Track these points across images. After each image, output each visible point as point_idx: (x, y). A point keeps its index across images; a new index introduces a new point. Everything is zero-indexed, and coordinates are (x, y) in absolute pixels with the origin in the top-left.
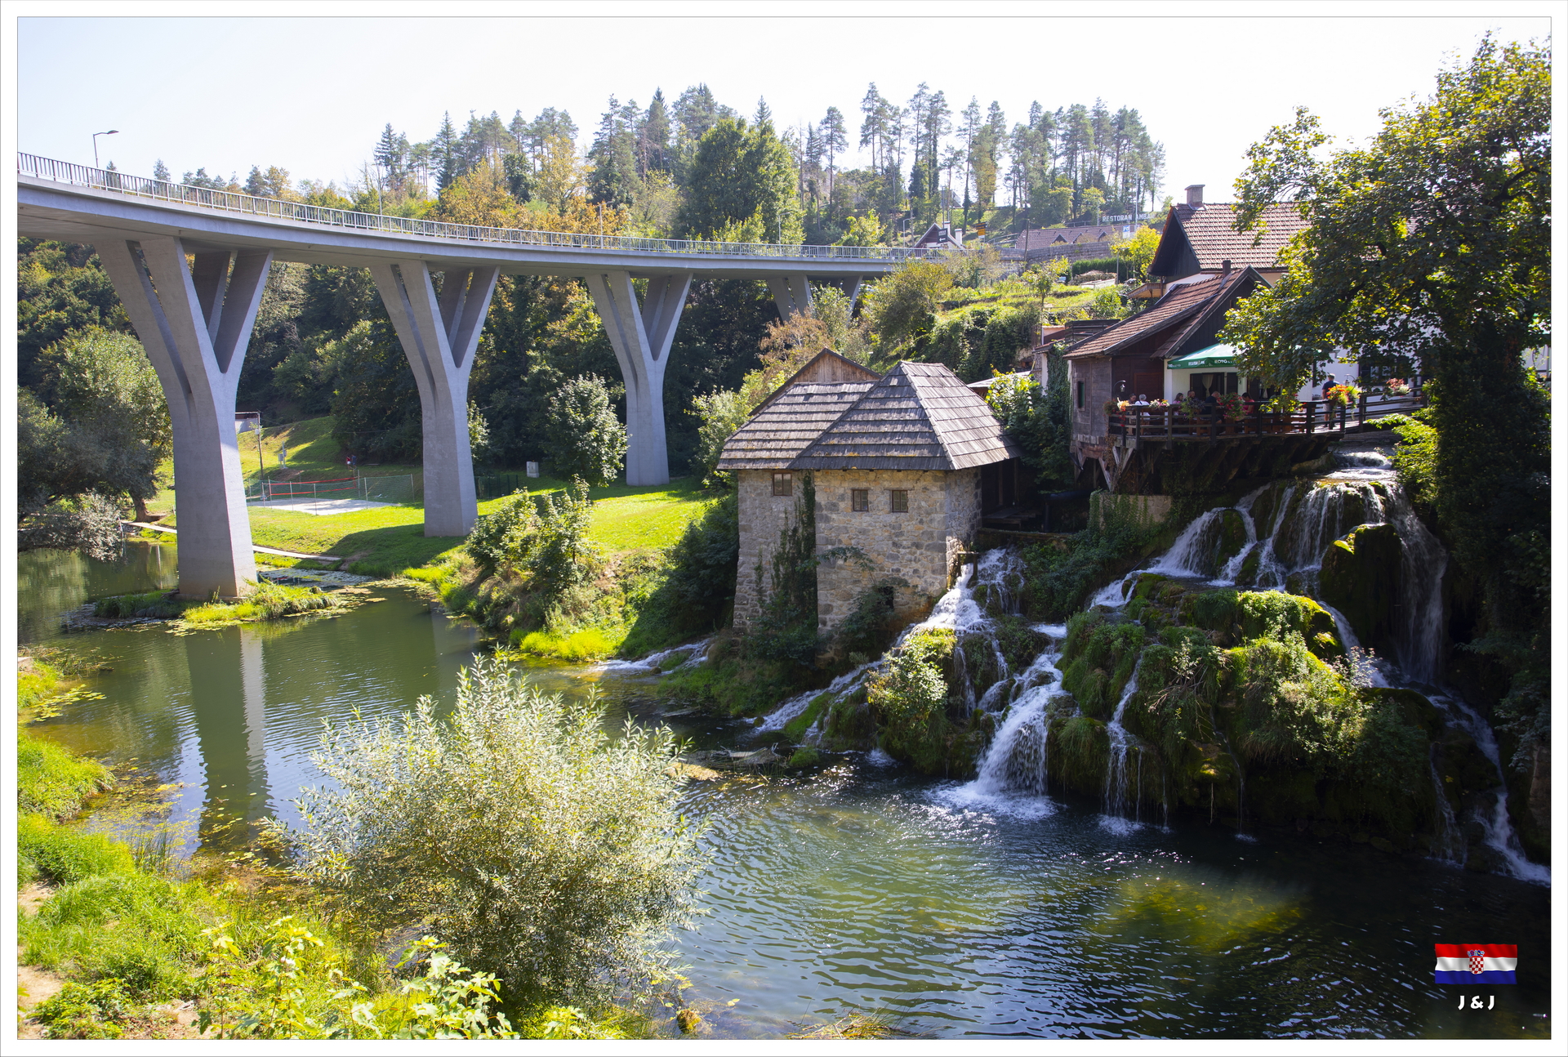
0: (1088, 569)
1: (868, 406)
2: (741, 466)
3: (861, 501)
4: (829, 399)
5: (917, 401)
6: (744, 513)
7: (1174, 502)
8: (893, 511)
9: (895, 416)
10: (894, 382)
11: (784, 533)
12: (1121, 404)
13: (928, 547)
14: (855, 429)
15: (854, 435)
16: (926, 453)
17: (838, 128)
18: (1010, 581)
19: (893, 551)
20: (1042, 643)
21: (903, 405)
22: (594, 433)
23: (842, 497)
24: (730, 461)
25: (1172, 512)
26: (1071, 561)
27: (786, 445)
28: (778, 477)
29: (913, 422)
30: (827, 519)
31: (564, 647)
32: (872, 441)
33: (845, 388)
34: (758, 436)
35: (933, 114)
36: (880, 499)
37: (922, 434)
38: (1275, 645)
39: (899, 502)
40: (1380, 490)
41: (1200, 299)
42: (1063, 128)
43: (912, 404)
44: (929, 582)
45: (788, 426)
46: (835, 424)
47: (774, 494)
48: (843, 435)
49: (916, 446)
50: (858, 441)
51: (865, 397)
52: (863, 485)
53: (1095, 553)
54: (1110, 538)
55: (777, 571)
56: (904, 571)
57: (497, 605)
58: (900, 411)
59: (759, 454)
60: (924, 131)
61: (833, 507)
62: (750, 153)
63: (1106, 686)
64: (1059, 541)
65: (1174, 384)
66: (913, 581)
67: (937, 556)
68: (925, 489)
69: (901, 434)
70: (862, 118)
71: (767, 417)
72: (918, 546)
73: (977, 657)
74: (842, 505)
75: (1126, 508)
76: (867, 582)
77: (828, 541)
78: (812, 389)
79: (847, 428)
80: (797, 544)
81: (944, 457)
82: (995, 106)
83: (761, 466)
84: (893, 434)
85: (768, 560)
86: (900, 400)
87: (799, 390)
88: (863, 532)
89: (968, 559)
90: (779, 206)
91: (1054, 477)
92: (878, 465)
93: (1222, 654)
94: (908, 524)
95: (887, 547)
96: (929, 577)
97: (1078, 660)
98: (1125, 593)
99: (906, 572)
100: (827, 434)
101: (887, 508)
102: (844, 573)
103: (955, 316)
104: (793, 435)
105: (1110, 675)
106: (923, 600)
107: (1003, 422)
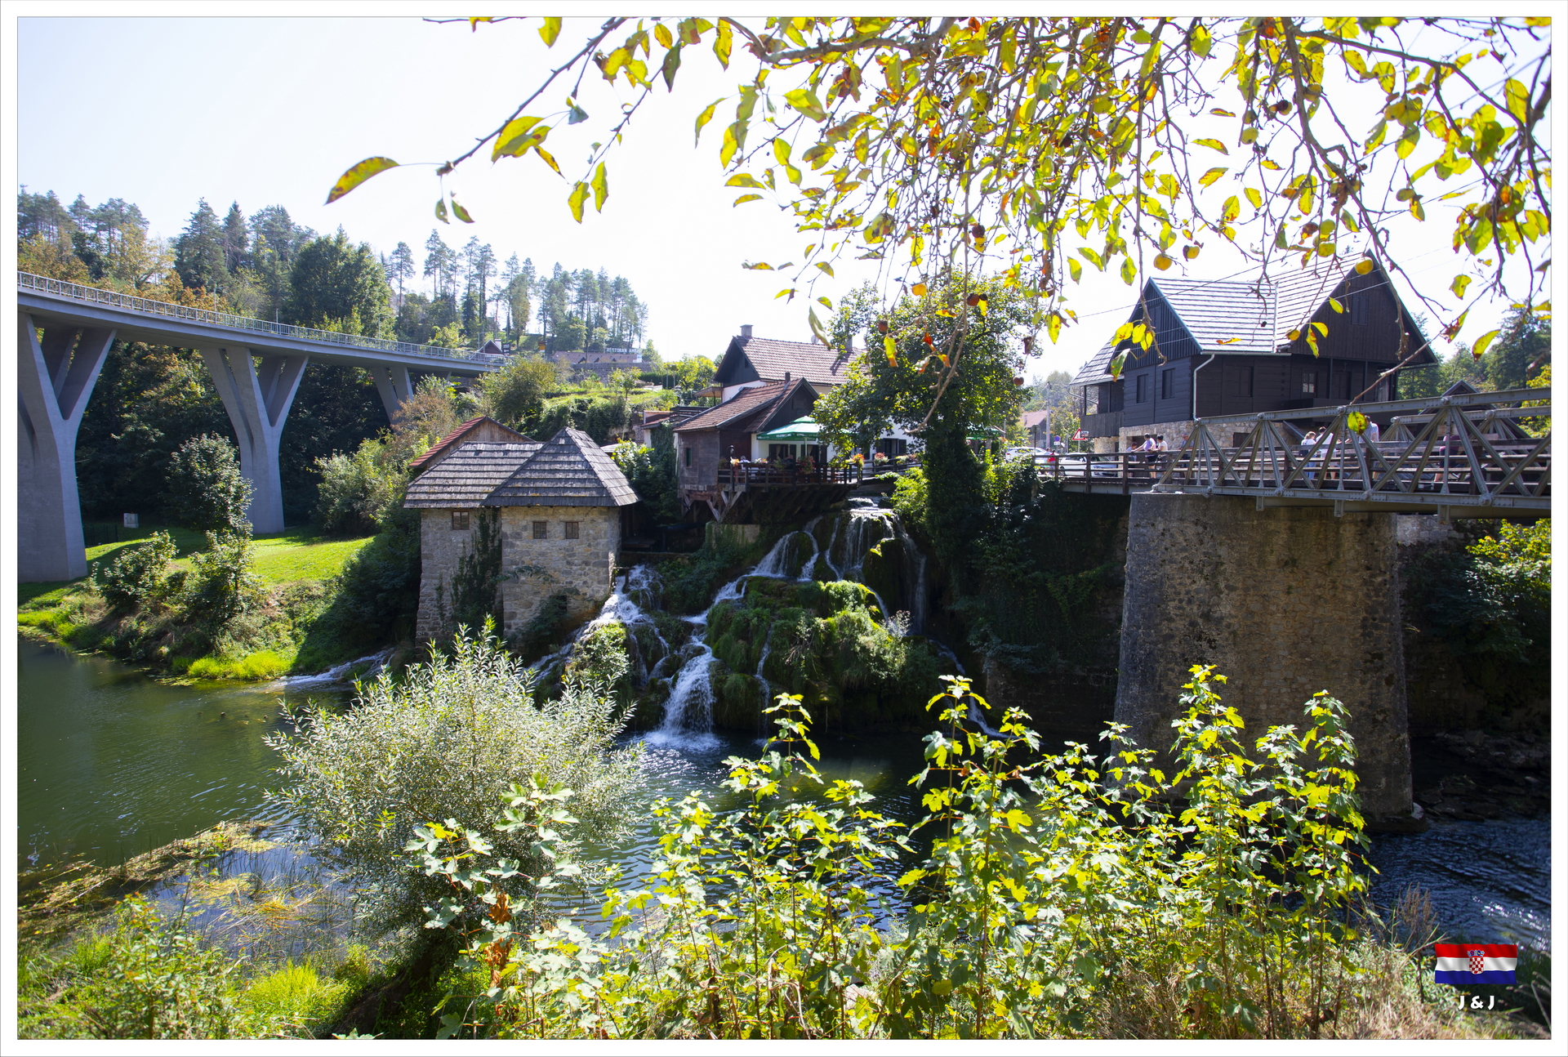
0: (711, 575)
1: (543, 459)
2: (426, 505)
3: (540, 530)
4: (496, 455)
5: (582, 456)
6: (427, 544)
7: (762, 529)
8: (567, 537)
9: (566, 467)
10: (562, 442)
11: (462, 560)
12: (734, 461)
13: (595, 564)
14: (534, 476)
15: (535, 480)
16: (594, 494)
17: (407, 259)
18: (653, 587)
19: (568, 568)
20: (690, 627)
21: (572, 459)
22: (221, 485)
23: (525, 528)
24: (415, 501)
25: (760, 536)
26: (696, 571)
27: (464, 489)
28: (457, 514)
29: (582, 471)
30: (512, 545)
31: (239, 668)
32: (550, 485)
33: (508, 447)
34: (438, 482)
35: (483, 263)
36: (556, 529)
37: (590, 480)
38: (852, 614)
39: (571, 531)
40: (889, 518)
41: (773, 396)
42: (577, 284)
43: (578, 458)
44: (596, 590)
45: (464, 475)
46: (516, 472)
47: (453, 528)
48: (525, 480)
49: (586, 489)
50: (538, 484)
51: (537, 453)
52: (543, 518)
53: (714, 565)
54: (722, 553)
55: (456, 590)
56: (575, 583)
57: (147, 637)
58: (569, 463)
59: (441, 496)
60: (476, 272)
61: (518, 536)
62: (348, 266)
63: (748, 651)
64: (683, 559)
65: (759, 453)
66: (585, 590)
67: (602, 570)
68: (593, 521)
69: (573, 480)
70: (426, 254)
71: (444, 467)
72: (587, 563)
73: (647, 640)
74: (525, 534)
75: (730, 533)
76: (546, 592)
77: (513, 563)
78: (481, 447)
79: (528, 475)
80: (474, 567)
81: (609, 497)
82: (528, 261)
83: (445, 505)
84: (567, 480)
85: (447, 582)
86: (568, 455)
87: (469, 447)
88: (543, 554)
89: (621, 573)
90: (376, 311)
91: (669, 514)
92: (556, 503)
93: (820, 621)
94: (580, 548)
95: (562, 565)
96: (595, 586)
97: (726, 636)
98: (738, 591)
99: (578, 583)
100: (512, 479)
101: (562, 535)
102: (526, 587)
103: (561, 402)
104: (469, 482)
105: (750, 643)
106: (591, 605)
107: (629, 476)
